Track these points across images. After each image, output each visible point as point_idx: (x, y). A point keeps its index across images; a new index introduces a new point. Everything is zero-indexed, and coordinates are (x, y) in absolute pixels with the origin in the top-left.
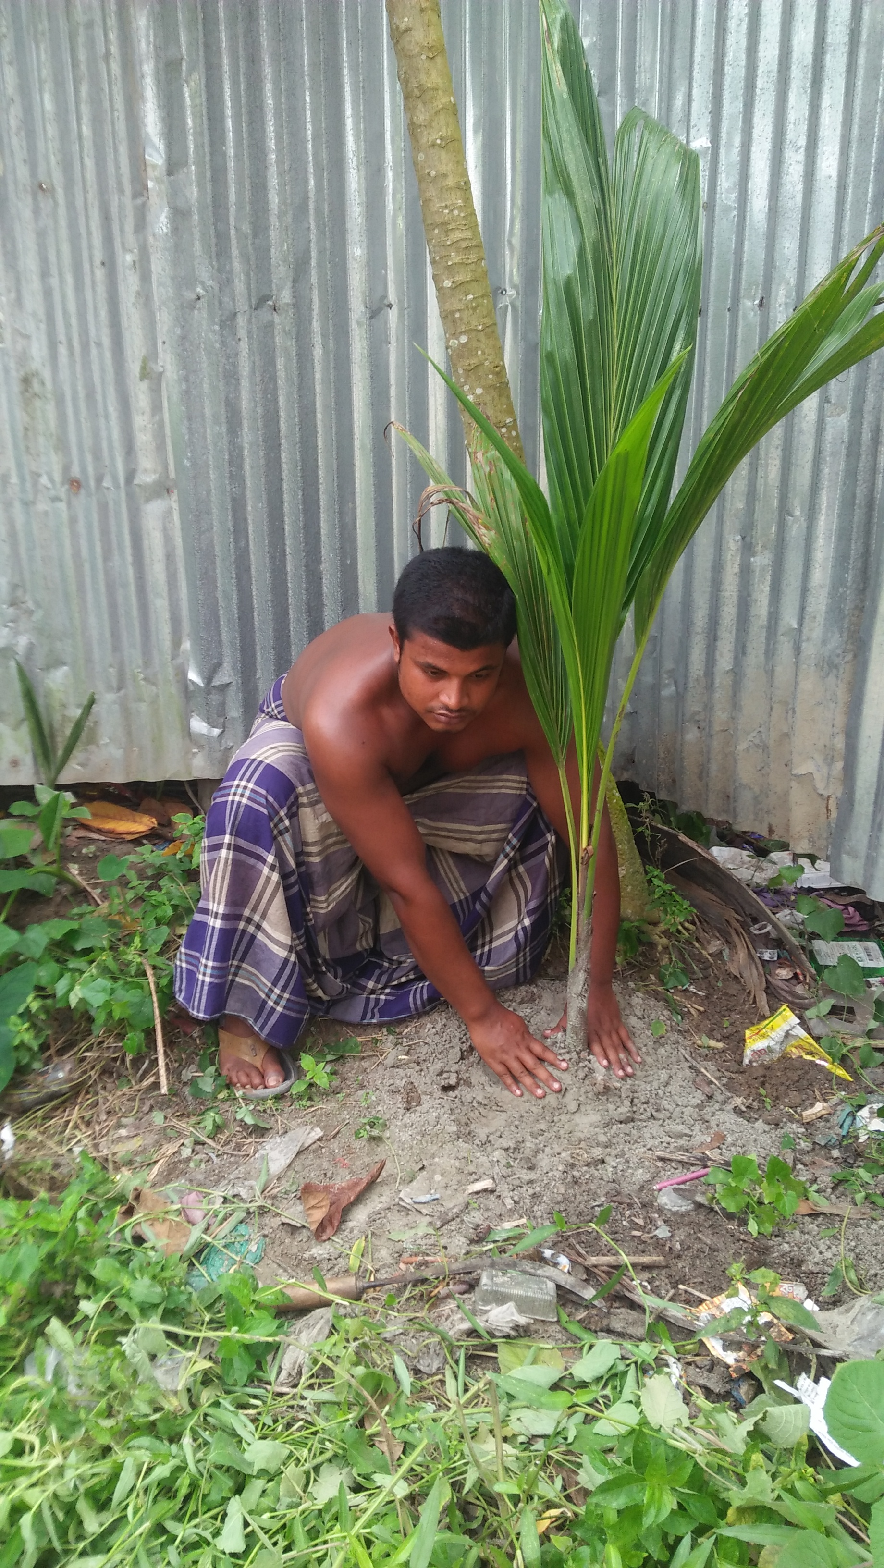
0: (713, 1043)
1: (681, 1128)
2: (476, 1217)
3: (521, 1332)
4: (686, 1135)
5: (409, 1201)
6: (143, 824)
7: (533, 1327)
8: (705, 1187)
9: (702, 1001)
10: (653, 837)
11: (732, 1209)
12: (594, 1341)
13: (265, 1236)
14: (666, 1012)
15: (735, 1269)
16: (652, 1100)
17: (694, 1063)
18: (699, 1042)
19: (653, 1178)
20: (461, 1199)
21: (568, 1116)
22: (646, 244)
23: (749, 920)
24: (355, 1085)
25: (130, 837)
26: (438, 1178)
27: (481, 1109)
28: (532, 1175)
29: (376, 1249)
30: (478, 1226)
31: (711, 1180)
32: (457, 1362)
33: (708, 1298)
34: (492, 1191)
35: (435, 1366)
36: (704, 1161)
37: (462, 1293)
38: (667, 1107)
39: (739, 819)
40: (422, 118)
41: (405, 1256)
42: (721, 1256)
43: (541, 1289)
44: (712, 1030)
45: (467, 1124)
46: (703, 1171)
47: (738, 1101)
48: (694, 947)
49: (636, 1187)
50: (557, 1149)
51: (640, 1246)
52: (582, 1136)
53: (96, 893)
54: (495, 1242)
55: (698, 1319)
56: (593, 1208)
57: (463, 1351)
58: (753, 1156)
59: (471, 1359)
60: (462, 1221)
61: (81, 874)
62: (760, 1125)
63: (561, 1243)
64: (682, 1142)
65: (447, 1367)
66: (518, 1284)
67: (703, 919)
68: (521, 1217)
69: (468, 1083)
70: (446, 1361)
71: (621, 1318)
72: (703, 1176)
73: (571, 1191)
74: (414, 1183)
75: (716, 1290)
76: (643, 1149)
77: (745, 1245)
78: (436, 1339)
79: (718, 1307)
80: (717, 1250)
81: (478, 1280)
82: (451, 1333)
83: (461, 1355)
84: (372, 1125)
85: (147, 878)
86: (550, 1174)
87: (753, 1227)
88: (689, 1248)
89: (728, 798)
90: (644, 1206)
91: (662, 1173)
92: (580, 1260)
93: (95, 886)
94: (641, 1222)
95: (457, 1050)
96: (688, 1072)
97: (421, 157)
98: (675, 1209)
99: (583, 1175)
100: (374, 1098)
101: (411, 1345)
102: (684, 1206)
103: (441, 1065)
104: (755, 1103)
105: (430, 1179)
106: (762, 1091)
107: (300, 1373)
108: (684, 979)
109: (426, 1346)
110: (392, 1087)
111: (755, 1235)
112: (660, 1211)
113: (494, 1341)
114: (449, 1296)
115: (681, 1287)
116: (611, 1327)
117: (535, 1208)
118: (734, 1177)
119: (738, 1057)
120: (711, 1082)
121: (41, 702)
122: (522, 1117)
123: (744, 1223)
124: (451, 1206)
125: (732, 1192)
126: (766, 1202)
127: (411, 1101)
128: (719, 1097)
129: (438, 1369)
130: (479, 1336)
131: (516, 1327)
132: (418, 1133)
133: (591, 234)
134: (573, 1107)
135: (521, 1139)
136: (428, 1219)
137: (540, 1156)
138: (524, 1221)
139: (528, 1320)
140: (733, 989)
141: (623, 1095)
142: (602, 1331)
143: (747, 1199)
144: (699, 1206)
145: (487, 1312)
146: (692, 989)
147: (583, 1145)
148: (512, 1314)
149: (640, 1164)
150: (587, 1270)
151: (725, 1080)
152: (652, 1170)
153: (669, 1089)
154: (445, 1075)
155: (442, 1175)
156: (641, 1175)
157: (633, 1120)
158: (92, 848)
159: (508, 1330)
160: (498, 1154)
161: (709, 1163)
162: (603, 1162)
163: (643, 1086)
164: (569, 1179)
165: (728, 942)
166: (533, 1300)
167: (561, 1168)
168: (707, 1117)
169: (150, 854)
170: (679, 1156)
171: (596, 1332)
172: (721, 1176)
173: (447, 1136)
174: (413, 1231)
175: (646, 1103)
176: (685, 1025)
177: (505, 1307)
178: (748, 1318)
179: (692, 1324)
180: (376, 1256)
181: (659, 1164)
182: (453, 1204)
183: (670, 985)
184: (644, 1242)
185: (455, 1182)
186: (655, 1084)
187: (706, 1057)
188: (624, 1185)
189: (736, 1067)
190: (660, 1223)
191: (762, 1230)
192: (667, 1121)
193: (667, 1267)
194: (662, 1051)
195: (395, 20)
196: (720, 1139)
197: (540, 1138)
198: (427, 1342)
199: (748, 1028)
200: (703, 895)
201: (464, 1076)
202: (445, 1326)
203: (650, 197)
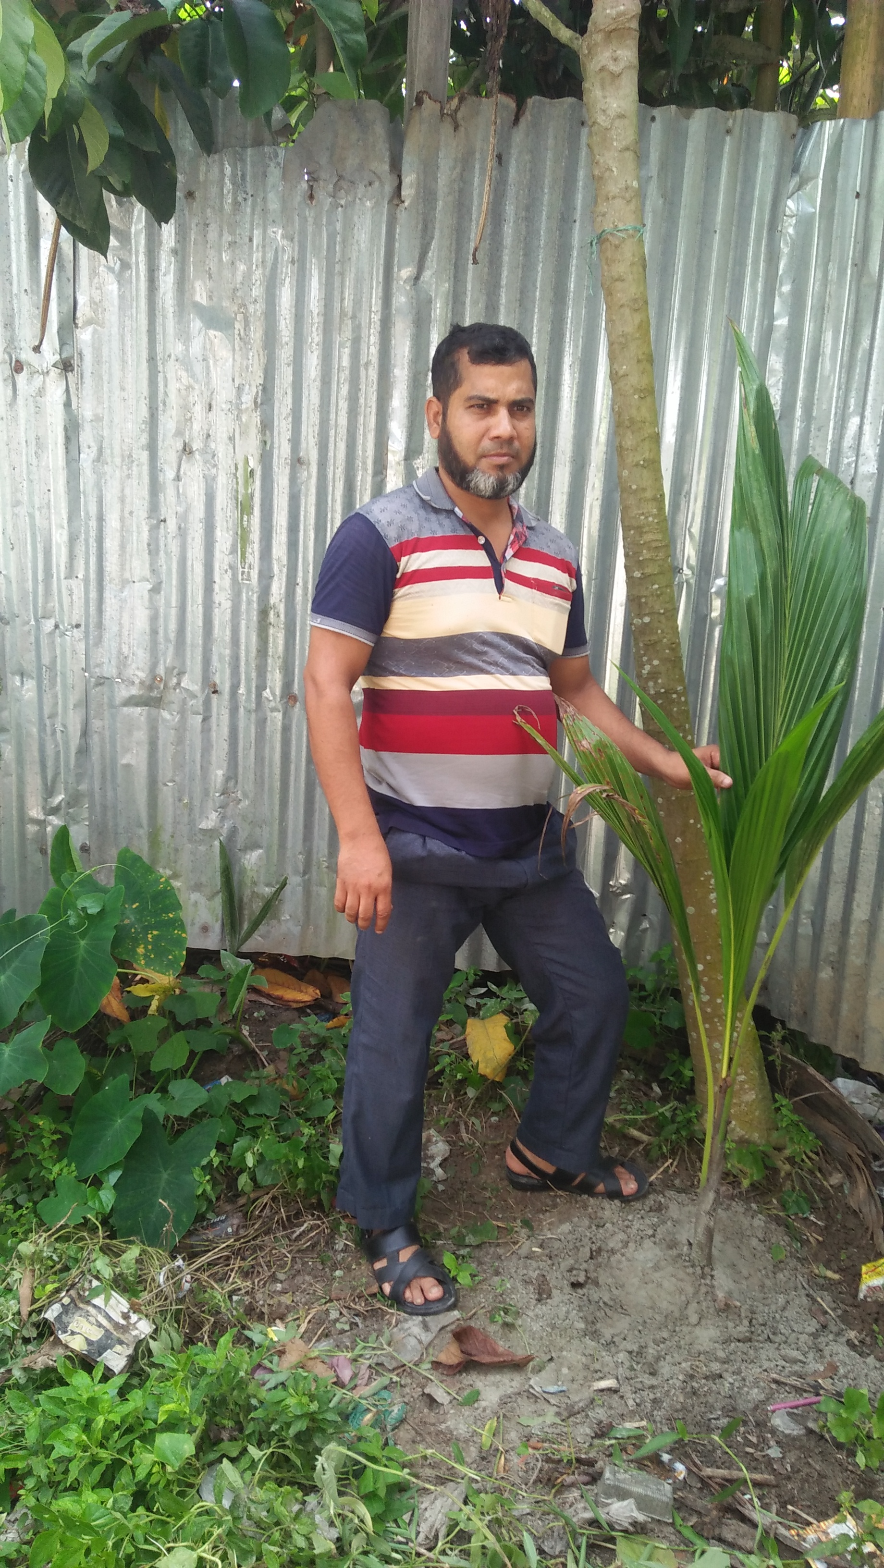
0: (829, 1274)
1: (795, 1354)
2: (600, 1414)
3: (638, 1530)
4: (801, 1361)
5: (538, 1389)
6: (307, 994)
7: (650, 1526)
8: (816, 1415)
9: (821, 1231)
10: (784, 1067)
11: (842, 1439)
12: (706, 1547)
13: (406, 1404)
14: (786, 1238)
15: (845, 1497)
16: (769, 1323)
17: (811, 1292)
18: (817, 1271)
19: (768, 1399)
20: (586, 1394)
21: (689, 1328)
22: (818, 573)
23: (870, 1158)
24: (491, 1271)
25: (295, 1005)
26: (565, 1371)
27: (607, 1310)
28: (654, 1381)
29: (506, 1431)
30: (601, 1422)
31: (823, 1408)
32: (579, 1548)
33: (815, 1522)
34: (616, 1391)
35: (559, 1548)
36: (816, 1389)
37: (585, 1484)
38: (783, 1331)
39: (866, 1060)
40: (629, 443)
41: (533, 1441)
42: (829, 1483)
43: (659, 1490)
44: (829, 1261)
45: (593, 1323)
46: (815, 1399)
47: (852, 1334)
48: (816, 1177)
49: (751, 1405)
50: (677, 1358)
51: (753, 1464)
52: (702, 1349)
53: (263, 1055)
54: (616, 1438)
55: (804, 1540)
56: (709, 1420)
57: (585, 1538)
58: (864, 1391)
59: (591, 1547)
60: (587, 1416)
61: (250, 1034)
62: (871, 1360)
63: (679, 1449)
64: (797, 1368)
65: (569, 1551)
66: (638, 1483)
67: (825, 1151)
68: (642, 1419)
69: (596, 1284)
70: (568, 1546)
71: (731, 1529)
72: (815, 1403)
73: (689, 1401)
74: (543, 1373)
75: (823, 1516)
76: (759, 1370)
77: (853, 1476)
78: (560, 1524)
79: (824, 1532)
80: (825, 1477)
81: (601, 1474)
82: (575, 1520)
83: (583, 1541)
84: (506, 1311)
85: (309, 1046)
86: (671, 1382)
87: (861, 1459)
88: (799, 1471)
89: (858, 1038)
90: (758, 1424)
91: (776, 1395)
92: (695, 1469)
93: (262, 1049)
94: (754, 1440)
95: (587, 1249)
96: (805, 1300)
97: (625, 473)
98: (787, 1432)
99: (702, 1387)
100: (508, 1286)
101: (538, 1525)
102: (796, 1430)
103: (572, 1262)
104: (868, 1339)
105: (558, 1371)
106: (875, 1327)
107: (436, 1537)
108: (805, 1207)
109: (550, 1529)
110: (525, 1278)
111: (863, 1467)
112: (773, 1431)
113: (613, 1533)
114: (573, 1485)
115: (790, 1507)
116: (722, 1536)
117: (655, 1413)
118: (846, 1409)
119: (853, 1291)
120: (826, 1313)
121: (235, 878)
122: (645, 1322)
123: (852, 1454)
124: (577, 1399)
125: (844, 1423)
126: (875, 1437)
127: (543, 1293)
128: (832, 1327)
129: (561, 1552)
130: (600, 1527)
131: (635, 1524)
132: (548, 1325)
133: (771, 566)
134: (694, 1319)
135: (643, 1344)
136: (555, 1409)
137: (662, 1363)
138: (644, 1423)
139: (645, 1518)
140: (851, 1223)
141: (743, 1315)
142: (713, 1538)
143: (856, 1431)
144: (810, 1432)
145: (608, 1505)
146: (812, 1218)
147: (702, 1357)
148: (632, 1511)
149: (756, 1384)
150: (702, 1480)
151: (840, 1312)
152: (767, 1391)
153: (786, 1314)
154: (574, 1272)
155: (569, 1368)
156: (755, 1394)
157: (750, 1340)
158: (263, 1013)
159: (627, 1525)
160: (622, 1356)
161: (822, 1392)
162: (721, 1377)
163: (761, 1308)
164: (689, 1389)
165: (849, 1175)
166: (652, 1499)
167: (681, 1377)
168: (821, 1347)
169: (315, 1025)
170: (793, 1381)
171: (708, 1539)
172: (833, 1406)
173: (575, 1332)
174: (541, 1419)
175: (764, 1325)
176: (804, 1253)
177: (625, 1503)
178: (854, 1545)
179: (800, 1545)
180: (507, 1436)
181: (774, 1386)
182: (579, 1398)
183: (791, 1212)
184: (756, 1460)
185: (581, 1376)
186: (773, 1307)
187: (822, 1288)
188: (739, 1401)
189: (850, 1301)
190: (772, 1443)
191: (870, 1464)
192: (783, 1345)
193: (777, 1486)
194: (780, 1276)
195: (615, 366)
196: (833, 1369)
197: (662, 1346)
198: (551, 1525)
199: (864, 1264)
200: (828, 1127)
201: (592, 1275)
202: (569, 1512)
203: (823, 536)
